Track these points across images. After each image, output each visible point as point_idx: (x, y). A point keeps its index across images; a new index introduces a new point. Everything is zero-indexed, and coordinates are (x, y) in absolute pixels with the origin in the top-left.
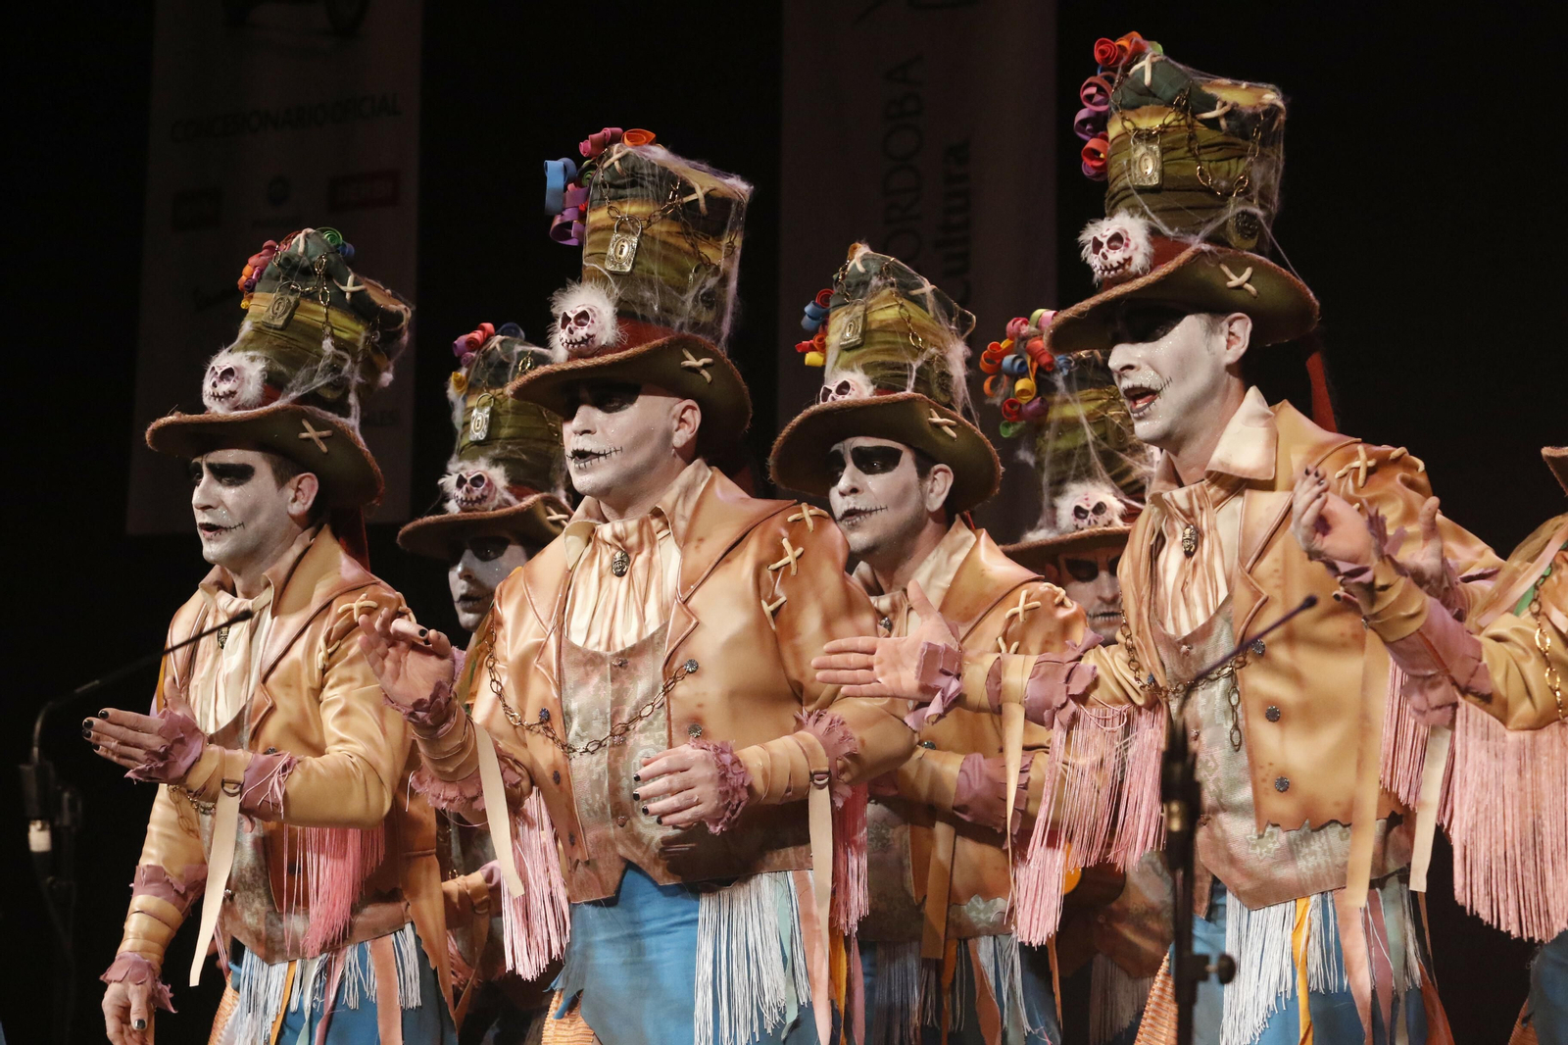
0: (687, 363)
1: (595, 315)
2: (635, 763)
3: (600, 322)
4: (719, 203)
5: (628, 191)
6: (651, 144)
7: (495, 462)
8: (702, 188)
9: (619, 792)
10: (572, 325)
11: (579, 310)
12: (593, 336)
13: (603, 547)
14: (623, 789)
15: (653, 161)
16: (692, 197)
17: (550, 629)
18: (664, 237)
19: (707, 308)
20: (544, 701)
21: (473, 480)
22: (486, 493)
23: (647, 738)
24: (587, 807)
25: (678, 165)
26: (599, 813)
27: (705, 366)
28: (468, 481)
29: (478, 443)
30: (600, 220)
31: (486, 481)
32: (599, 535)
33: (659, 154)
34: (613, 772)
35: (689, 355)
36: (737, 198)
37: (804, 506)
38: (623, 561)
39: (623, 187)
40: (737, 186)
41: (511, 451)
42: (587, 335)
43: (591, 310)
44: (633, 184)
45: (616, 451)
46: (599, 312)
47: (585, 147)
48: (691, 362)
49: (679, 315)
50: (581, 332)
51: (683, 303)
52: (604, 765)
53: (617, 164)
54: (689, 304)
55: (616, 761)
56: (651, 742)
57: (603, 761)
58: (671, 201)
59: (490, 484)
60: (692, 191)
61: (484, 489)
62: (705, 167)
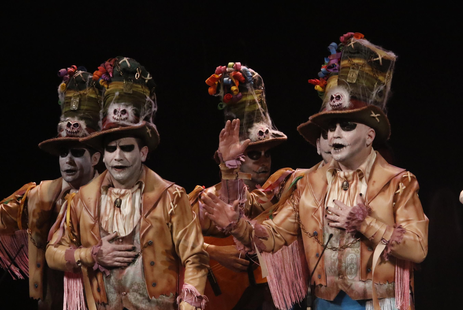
0: (372, 115)
1: (342, 97)
2: (348, 258)
3: (344, 99)
4: (386, 61)
5: (356, 55)
6: (363, 39)
7: (81, 118)
8: (381, 56)
9: (341, 267)
10: (335, 100)
11: (337, 95)
12: (341, 104)
13: (339, 179)
14: (343, 267)
15: (365, 45)
16: (378, 59)
17: (320, 204)
18: (367, 72)
19: (380, 96)
20: (316, 229)
21: (74, 125)
22: (79, 130)
23: (352, 250)
24: (329, 270)
25: (373, 47)
26: (333, 273)
27: (378, 117)
28: (72, 125)
29: (74, 111)
30: (345, 64)
31: (79, 126)
32: (339, 175)
33: (366, 43)
34: (340, 260)
35: (373, 113)
36: (392, 60)
37: (408, 172)
38: (346, 185)
39: (354, 53)
40: (392, 55)
41: (87, 115)
42: (339, 103)
43: (341, 95)
44: (358, 53)
45: (349, 145)
46: (344, 96)
47: (342, 38)
48: (374, 115)
49: (371, 99)
50: (337, 103)
51: (372, 95)
52: (336, 257)
53: (352, 45)
54: (374, 95)
55: (341, 256)
56: (354, 252)
57: (336, 255)
58: (370, 59)
59: (80, 127)
60: (378, 57)
61: (78, 129)
62: (381, 48)
